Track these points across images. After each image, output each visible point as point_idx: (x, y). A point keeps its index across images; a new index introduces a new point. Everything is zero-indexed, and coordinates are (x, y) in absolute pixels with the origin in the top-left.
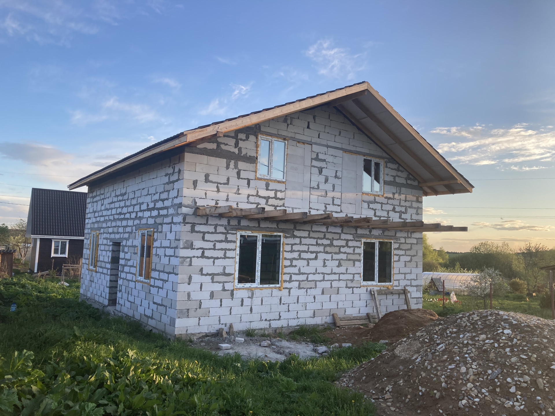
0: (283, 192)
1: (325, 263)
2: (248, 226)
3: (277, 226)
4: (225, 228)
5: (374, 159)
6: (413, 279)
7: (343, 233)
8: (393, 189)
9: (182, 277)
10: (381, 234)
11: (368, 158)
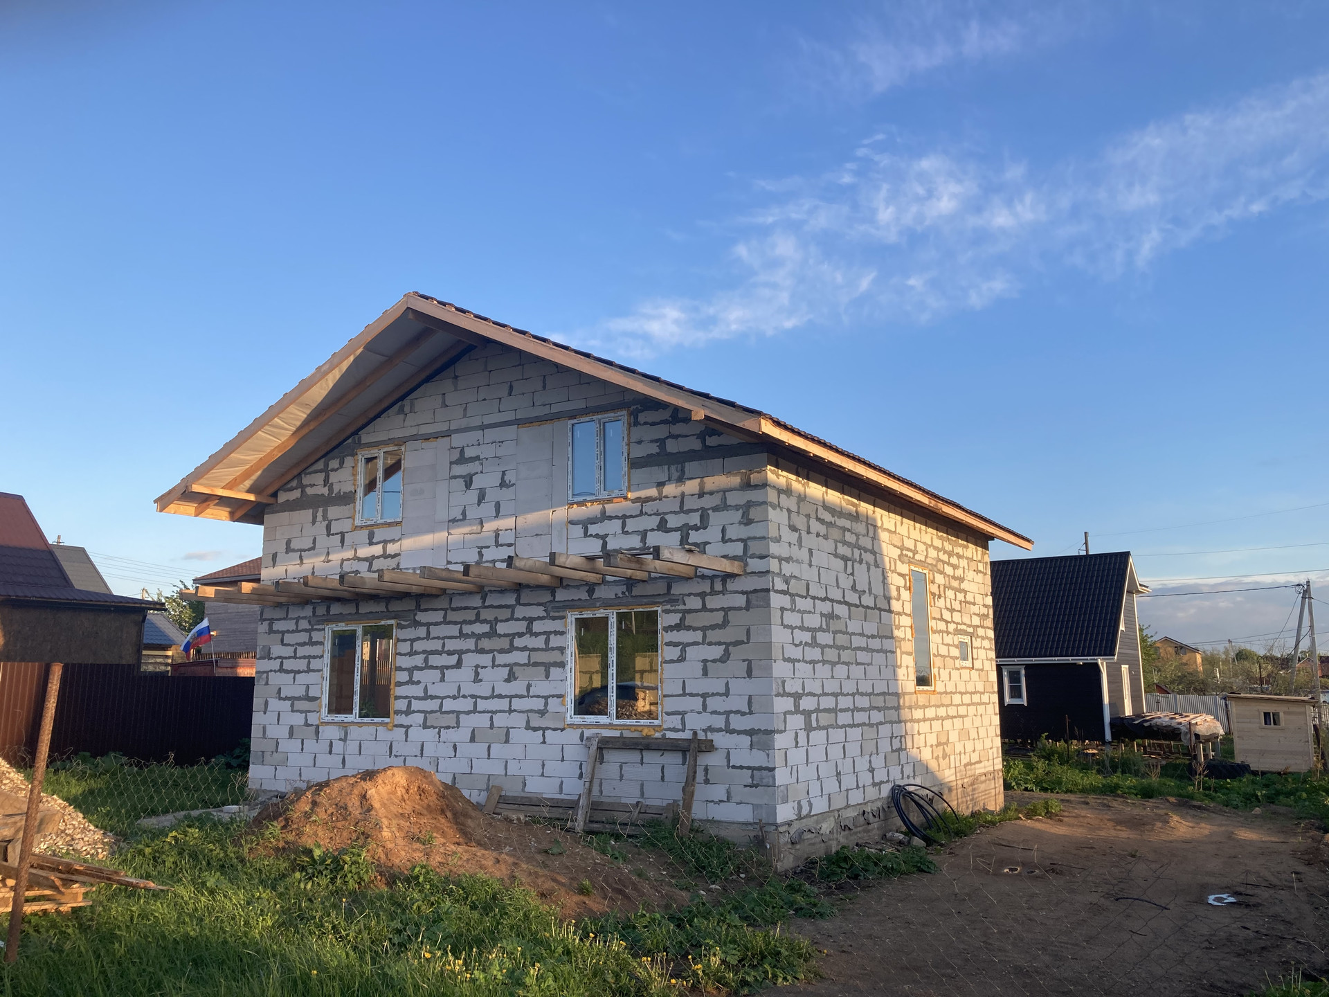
0: (398, 540)
1: (477, 674)
2: (341, 614)
3: (387, 607)
4: (309, 622)
5: (599, 417)
6: (737, 712)
7: (520, 604)
8: (660, 473)
9: (257, 702)
10: (623, 593)
11: (583, 419)
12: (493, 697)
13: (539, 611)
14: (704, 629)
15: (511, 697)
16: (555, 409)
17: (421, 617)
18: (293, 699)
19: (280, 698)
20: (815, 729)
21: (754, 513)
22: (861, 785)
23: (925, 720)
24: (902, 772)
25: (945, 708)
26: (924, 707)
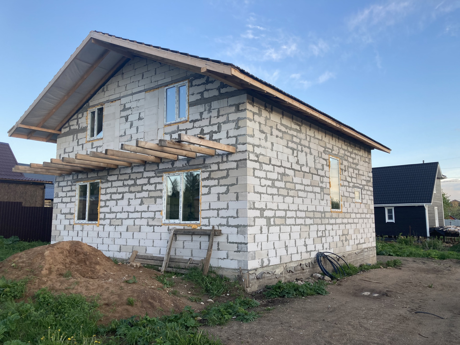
1: (129, 202)
2: (82, 178)
3: (97, 174)
4: (71, 182)
5: (177, 84)
6: (232, 217)
7: (145, 171)
8: (201, 108)
9: (54, 215)
10: (186, 164)
11: (170, 86)
12: (135, 212)
13: (152, 174)
14: (218, 179)
15: (142, 212)
16: (160, 83)
17: (110, 178)
18: (65, 214)
19: (61, 214)
20: (272, 225)
21: (241, 123)
22: (299, 252)
23: (336, 224)
24: (323, 247)
25: (347, 219)
26: (336, 218)
